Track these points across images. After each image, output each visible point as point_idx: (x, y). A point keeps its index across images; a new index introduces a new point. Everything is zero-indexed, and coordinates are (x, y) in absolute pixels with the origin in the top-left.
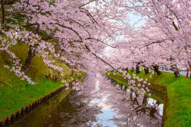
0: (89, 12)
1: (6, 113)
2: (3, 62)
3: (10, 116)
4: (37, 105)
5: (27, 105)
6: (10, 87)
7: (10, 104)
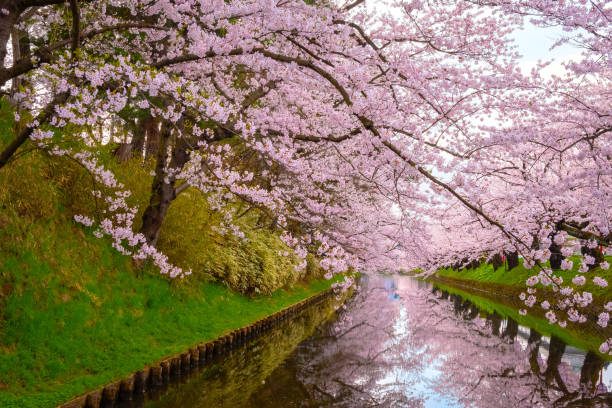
0: (367, 33)
1: (84, 384)
2: (68, 219)
3: (96, 393)
4: (187, 368)
5: (153, 365)
6: (93, 305)
7: (96, 356)
